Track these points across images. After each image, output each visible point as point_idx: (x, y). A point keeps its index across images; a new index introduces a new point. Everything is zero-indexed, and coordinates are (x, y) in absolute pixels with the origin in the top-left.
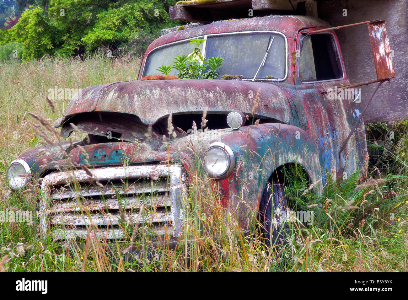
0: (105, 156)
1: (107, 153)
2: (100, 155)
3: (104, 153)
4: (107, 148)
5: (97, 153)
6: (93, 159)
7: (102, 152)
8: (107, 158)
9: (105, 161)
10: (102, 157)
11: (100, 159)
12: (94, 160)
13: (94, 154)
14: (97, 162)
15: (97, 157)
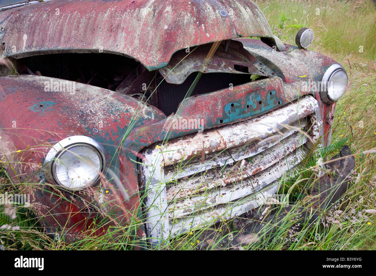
0: (260, 103)
1: (263, 98)
2: (254, 102)
3: (259, 99)
4: (261, 90)
5: (249, 100)
6: (246, 110)
7: (256, 98)
8: (263, 105)
9: (261, 109)
10: (257, 105)
11: (256, 107)
12: (248, 111)
13: (246, 104)
14: (253, 114)
15: (251, 106)
